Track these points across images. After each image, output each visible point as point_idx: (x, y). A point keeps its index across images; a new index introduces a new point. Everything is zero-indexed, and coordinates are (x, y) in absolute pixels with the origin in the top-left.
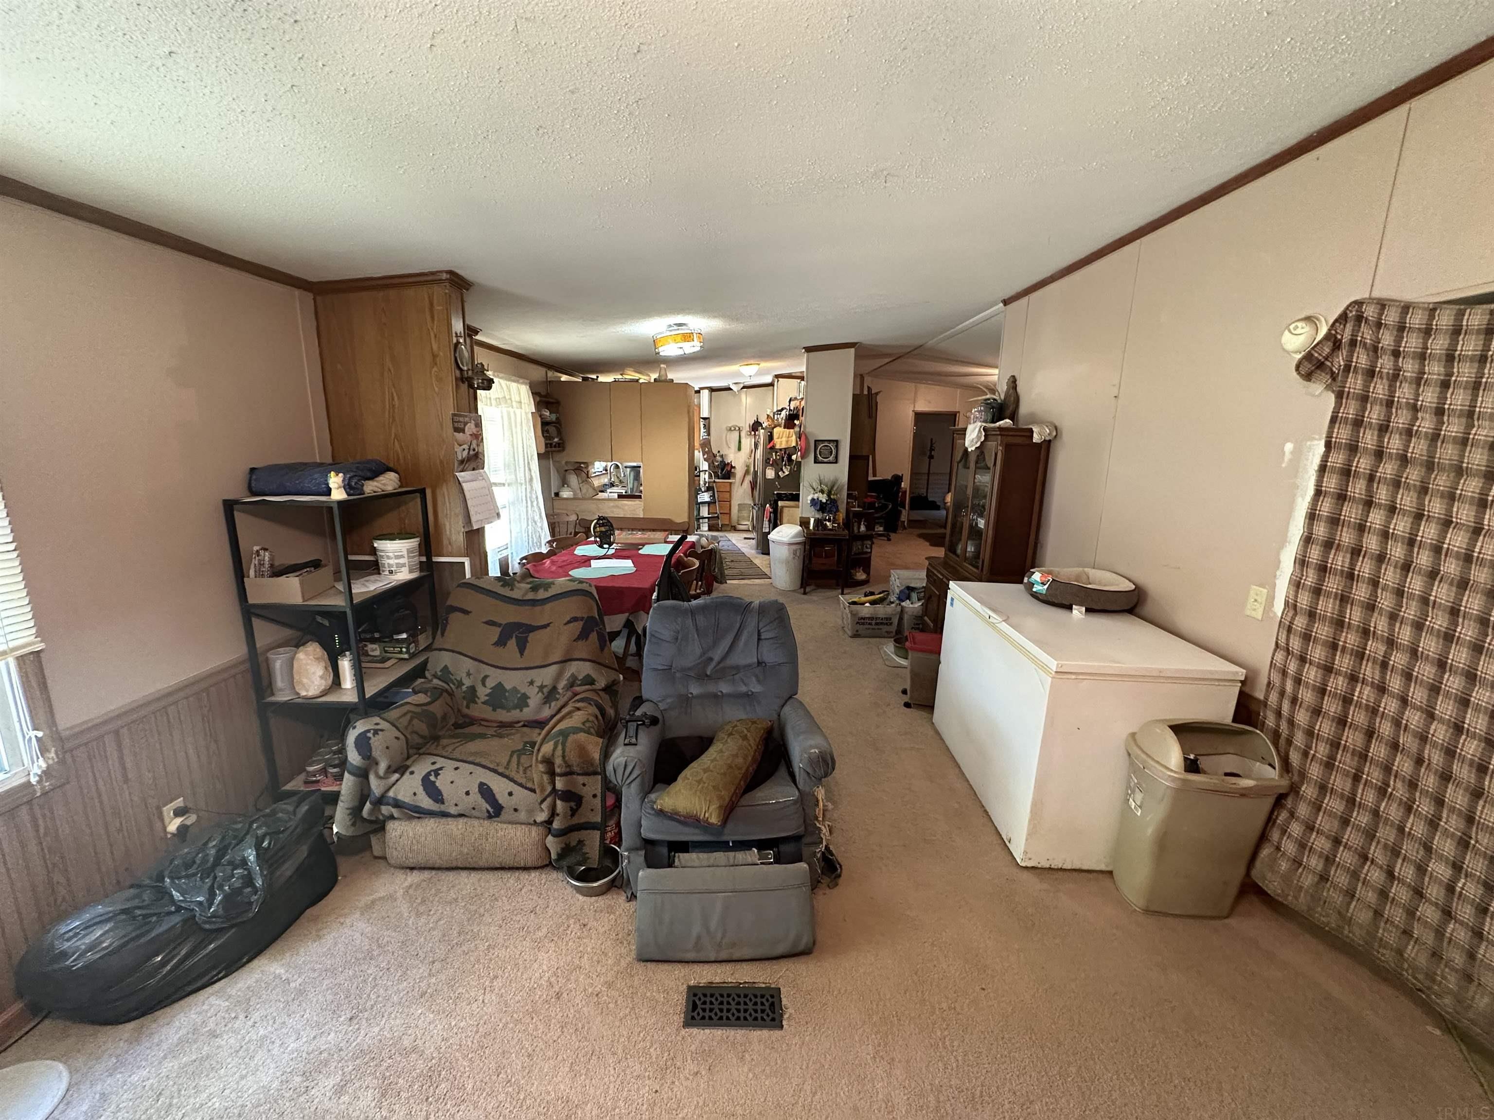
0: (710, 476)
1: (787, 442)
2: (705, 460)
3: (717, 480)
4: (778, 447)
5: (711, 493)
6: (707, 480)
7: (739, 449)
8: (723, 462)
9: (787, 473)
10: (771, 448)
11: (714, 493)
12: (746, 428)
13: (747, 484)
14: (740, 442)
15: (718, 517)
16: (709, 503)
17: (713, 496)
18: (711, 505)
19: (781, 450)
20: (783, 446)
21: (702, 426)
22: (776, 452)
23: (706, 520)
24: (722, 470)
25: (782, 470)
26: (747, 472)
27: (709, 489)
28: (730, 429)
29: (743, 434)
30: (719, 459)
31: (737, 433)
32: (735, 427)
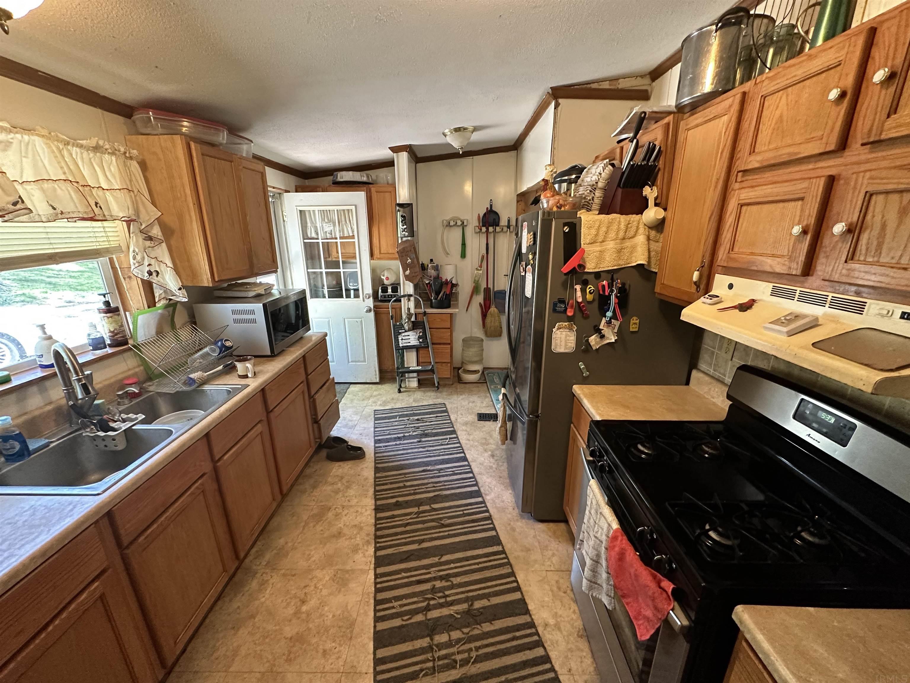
0: (417, 305)
1: (619, 251)
2: (407, 278)
3: (429, 310)
4: (590, 267)
5: (419, 333)
6: (412, 311)
7: (463, 255)
8: (438, 278)
9: (612, 338)
10: (573, 271)
11: (424, 332)
12: (473, 223)
13: (475, 311)
14: (464, 244)
15: (432, 371)
16: (417, 348)
17: (423, 337)
18: (421, 352)
19: (598, 275)
20: (608, 264)
21: (399, 219)
22: (585, 283)
23: (415, 375)
24: (437, 294)
25: (598, 331)
26: (475, 290)
27: (415, 326)
28: (448, 225)
29: (470, 231)
30: (432, 272)
31: (458, 232)
32: (455, 219)
